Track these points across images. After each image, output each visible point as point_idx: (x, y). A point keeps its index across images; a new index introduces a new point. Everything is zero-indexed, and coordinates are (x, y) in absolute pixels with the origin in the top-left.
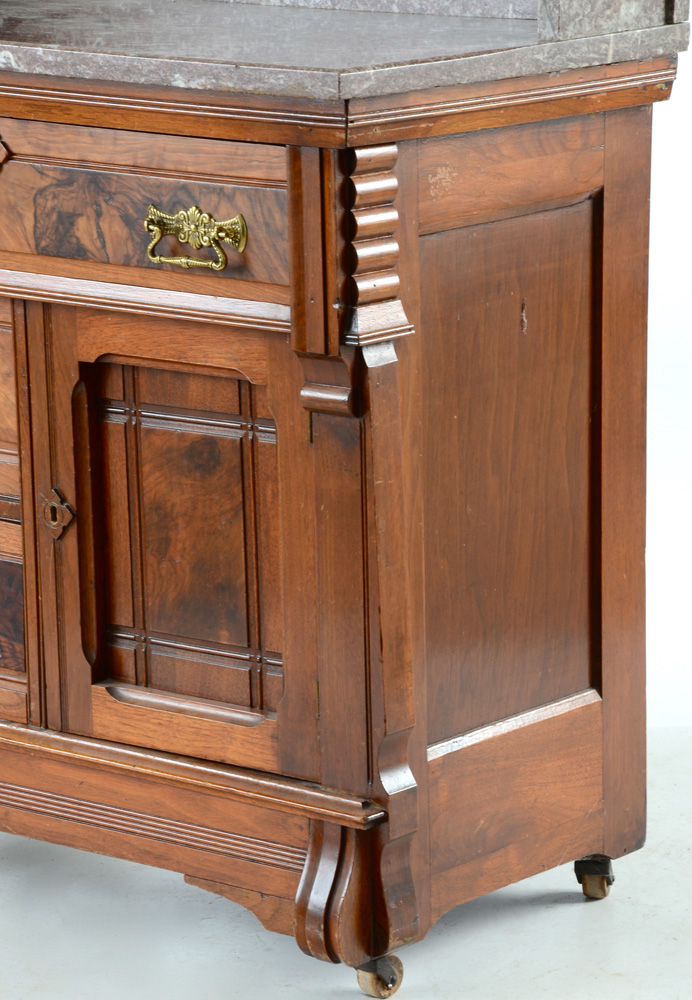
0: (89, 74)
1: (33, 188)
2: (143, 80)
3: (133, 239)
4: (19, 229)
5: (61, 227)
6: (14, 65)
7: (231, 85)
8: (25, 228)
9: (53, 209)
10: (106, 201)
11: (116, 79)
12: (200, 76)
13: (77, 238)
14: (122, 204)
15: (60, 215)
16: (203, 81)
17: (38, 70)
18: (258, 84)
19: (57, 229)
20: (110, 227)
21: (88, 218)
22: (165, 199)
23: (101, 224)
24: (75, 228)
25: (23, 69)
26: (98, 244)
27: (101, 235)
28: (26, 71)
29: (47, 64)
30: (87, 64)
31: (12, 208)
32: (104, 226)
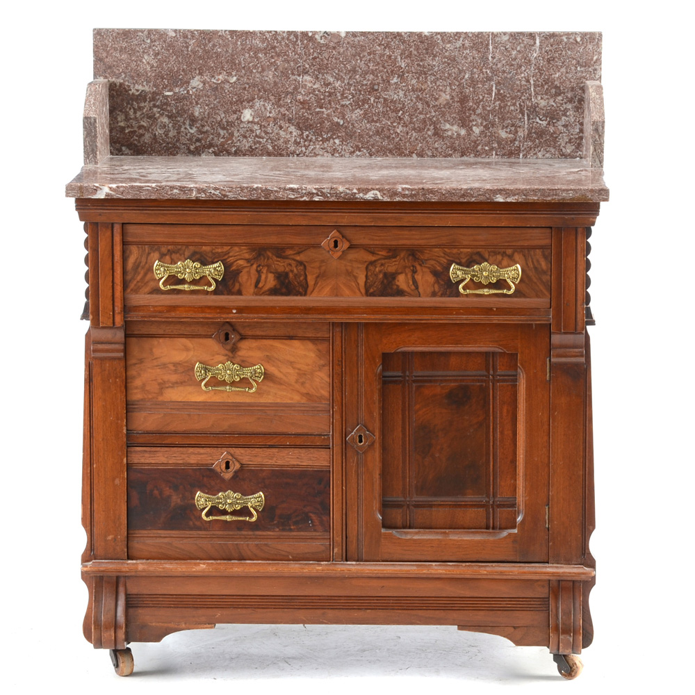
0: (434, 199)
1: (366, 262)
2: (473, 199)
3: (438, 283)
4: (354, 285)
5: (385, 281)
6: (380, 197)
7: (536, 198)
8: (358, 284)
9: (380, 272)
10: (420, 265)
11: (454, 200)
12: (514, 195)
13: (398, 286)
14: (432, 265)
15: (385, 275)
16: (516, 197)
17: (397, 199)
18: (554, 197)
19: (383, 282)
20: (422, 278)
21: (406, 275)
22: (464, 261)
23: (416, 276)
24: (396, 281)
25: (386, 199)
26: (413, 287)
27: (415, 282)
28: (389, 200)
29: (404, 196)
30: (434, 194)
31: (349, 273)
32: (418, 277)
